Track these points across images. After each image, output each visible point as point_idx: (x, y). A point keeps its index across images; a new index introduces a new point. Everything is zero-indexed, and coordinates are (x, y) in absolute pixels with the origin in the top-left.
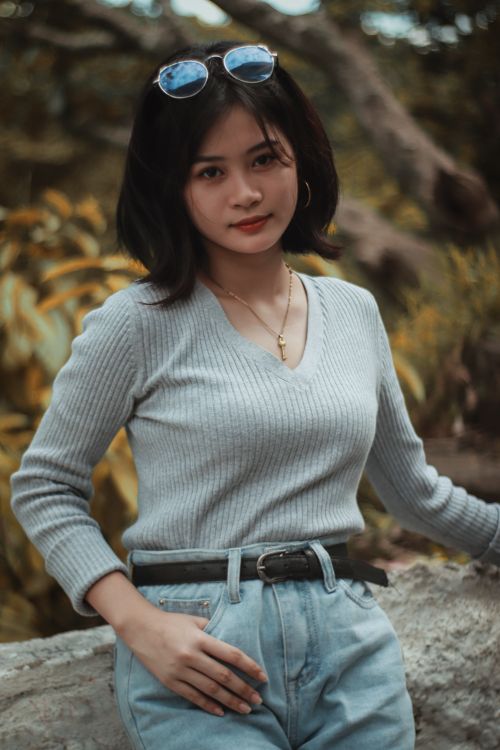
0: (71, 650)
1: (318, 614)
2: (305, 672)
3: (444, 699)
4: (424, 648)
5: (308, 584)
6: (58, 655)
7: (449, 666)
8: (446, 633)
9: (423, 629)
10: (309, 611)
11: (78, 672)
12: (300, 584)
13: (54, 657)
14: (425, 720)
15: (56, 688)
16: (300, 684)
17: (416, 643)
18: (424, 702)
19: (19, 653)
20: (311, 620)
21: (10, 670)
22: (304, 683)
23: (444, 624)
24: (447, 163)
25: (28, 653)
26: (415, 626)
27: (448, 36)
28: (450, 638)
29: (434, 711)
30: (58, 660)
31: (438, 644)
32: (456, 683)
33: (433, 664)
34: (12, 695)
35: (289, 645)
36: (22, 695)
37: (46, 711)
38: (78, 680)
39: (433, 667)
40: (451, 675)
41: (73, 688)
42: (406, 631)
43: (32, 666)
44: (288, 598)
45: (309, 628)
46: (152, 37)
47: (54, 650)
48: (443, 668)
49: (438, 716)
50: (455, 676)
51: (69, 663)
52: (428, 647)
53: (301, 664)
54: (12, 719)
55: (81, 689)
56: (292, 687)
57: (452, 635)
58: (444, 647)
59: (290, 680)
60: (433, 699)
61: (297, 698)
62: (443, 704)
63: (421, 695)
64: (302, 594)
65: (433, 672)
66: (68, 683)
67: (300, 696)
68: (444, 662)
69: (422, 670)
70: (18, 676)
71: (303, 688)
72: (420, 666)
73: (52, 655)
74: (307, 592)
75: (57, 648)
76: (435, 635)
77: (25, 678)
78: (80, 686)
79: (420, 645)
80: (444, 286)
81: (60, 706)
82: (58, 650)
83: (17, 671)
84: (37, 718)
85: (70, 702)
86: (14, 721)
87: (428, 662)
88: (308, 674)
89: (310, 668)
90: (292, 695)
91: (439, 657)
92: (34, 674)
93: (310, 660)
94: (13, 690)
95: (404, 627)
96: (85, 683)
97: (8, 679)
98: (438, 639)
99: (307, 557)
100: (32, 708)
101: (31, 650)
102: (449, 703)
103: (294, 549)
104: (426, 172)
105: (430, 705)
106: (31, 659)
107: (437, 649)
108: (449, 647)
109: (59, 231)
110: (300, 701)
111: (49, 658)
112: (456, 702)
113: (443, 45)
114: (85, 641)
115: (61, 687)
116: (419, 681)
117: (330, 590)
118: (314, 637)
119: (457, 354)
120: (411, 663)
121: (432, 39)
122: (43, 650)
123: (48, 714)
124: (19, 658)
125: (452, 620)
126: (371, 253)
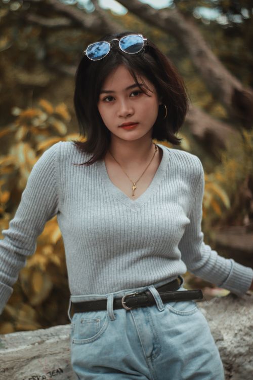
0: (59, 335)
1: (155, 323)
2: (154, 352)
3: (244, 361)
4: (234, 335)
5: (149, 308)
6: (52, 337)
7: (246, 344)
8: (245, 327)
9: (233, 325)
10: (151, 322)
11: (62, 346)
12: (145, 309)
13: (51, 339)
14: (234, 371)
15: (51, 354)
16: (153, 358)
17: (230, 332)
18: (234, 362)
19: (33, 337)
20: (152, 326)
21: (28, 345)
22: (155, 358)
23: (244, 322)
24: (238, 85)
25: (37, 336)
26: (229, 323)
27: (237, 19)
28: (247, 330)
29: (239, 366)
30: (52, 340)
31: (241, 333)
32: (250, 352)
33: (239, 342)
34: (30, 357)
35: (143, 341)
36: (34, 358)
37: (46, 366)
38: (62, 350)
39: (238, 344)
40: (247, 348)
41: (60, 354)
42: (225, 326)
43: (39, 343)
44: (139, 316)
45: (152, 330)
46: (89, 21)
47: (50, 335)
48: (244, 344)
49: (241, 369)
50: (249, 349)
51: (58, 342)
52: (236, 334)
53: (151, 349)
54: (29, 370)
55: (64, 355)
56: (149, 360)
57: (248, 328)
58: (244, 334)
59: (147, 357)
60: (239, 360)
61: (153, 365)
62: (243, 363)
63: (233, 358)
64: (146, 314)
65: (238, 346)
66: (57, 352)
67: (154, 364)
68: (244, 342)
69: (233, 346)
70: (33, 348)
71: (155, 360)
72: (232, 343)
73: (50, 338)
74: (148, 312)
75: (51, 334)
76: (239, 328)
77: (36, 349)
78: (63, 353)
79: (232, 333)
80: (239, 149)
81: (53, 364)
82: (52, 335)
83: (32, 346)
84: (42, 369)
85: (58, 361)
86: (31, 371)
87: (236, 342)
88: (156, 353)
89: (156, 350)
90: (150, 364)
91: (241, 339)
92: (40, 347)
93: (155, 346)
94: (30, 355)
95: (224, 324)
96: (65, 352)
97: (28, 350)
98: (241, 330)
99: (147, 295)
100: (40, 365)
101: (39, 335)
102: (246, 362)
103: (140, 291)
104: (228, 89)
105: (237, 363)
106: (39, 340)
107: (241, 335)
108: (246, 334)
109: (46, 121)
110: (155, 366)
111: (48, 339)
112: (250, 361)
113: (235, 24)
114: (65, 330)
115: (54, 354)
116: (231, 351)
117: (160, 310)
118: (155, 334)
119: (246, 183)
120: (228, 342)
121: (229, 21)
122: (45, 335)
123: (47, 367)
124: (32, 339)
125: (248, 320)
126: (199, 130)
